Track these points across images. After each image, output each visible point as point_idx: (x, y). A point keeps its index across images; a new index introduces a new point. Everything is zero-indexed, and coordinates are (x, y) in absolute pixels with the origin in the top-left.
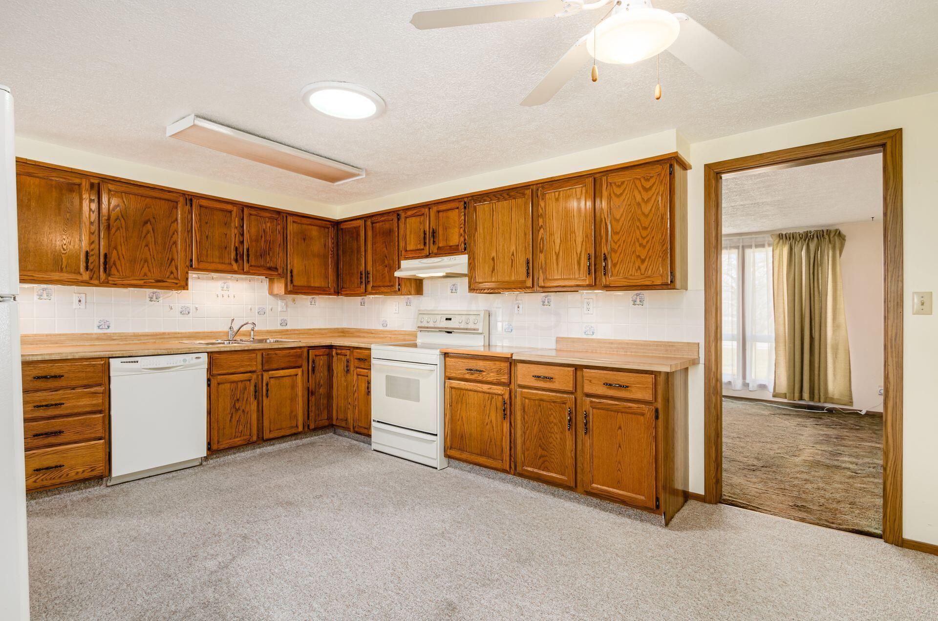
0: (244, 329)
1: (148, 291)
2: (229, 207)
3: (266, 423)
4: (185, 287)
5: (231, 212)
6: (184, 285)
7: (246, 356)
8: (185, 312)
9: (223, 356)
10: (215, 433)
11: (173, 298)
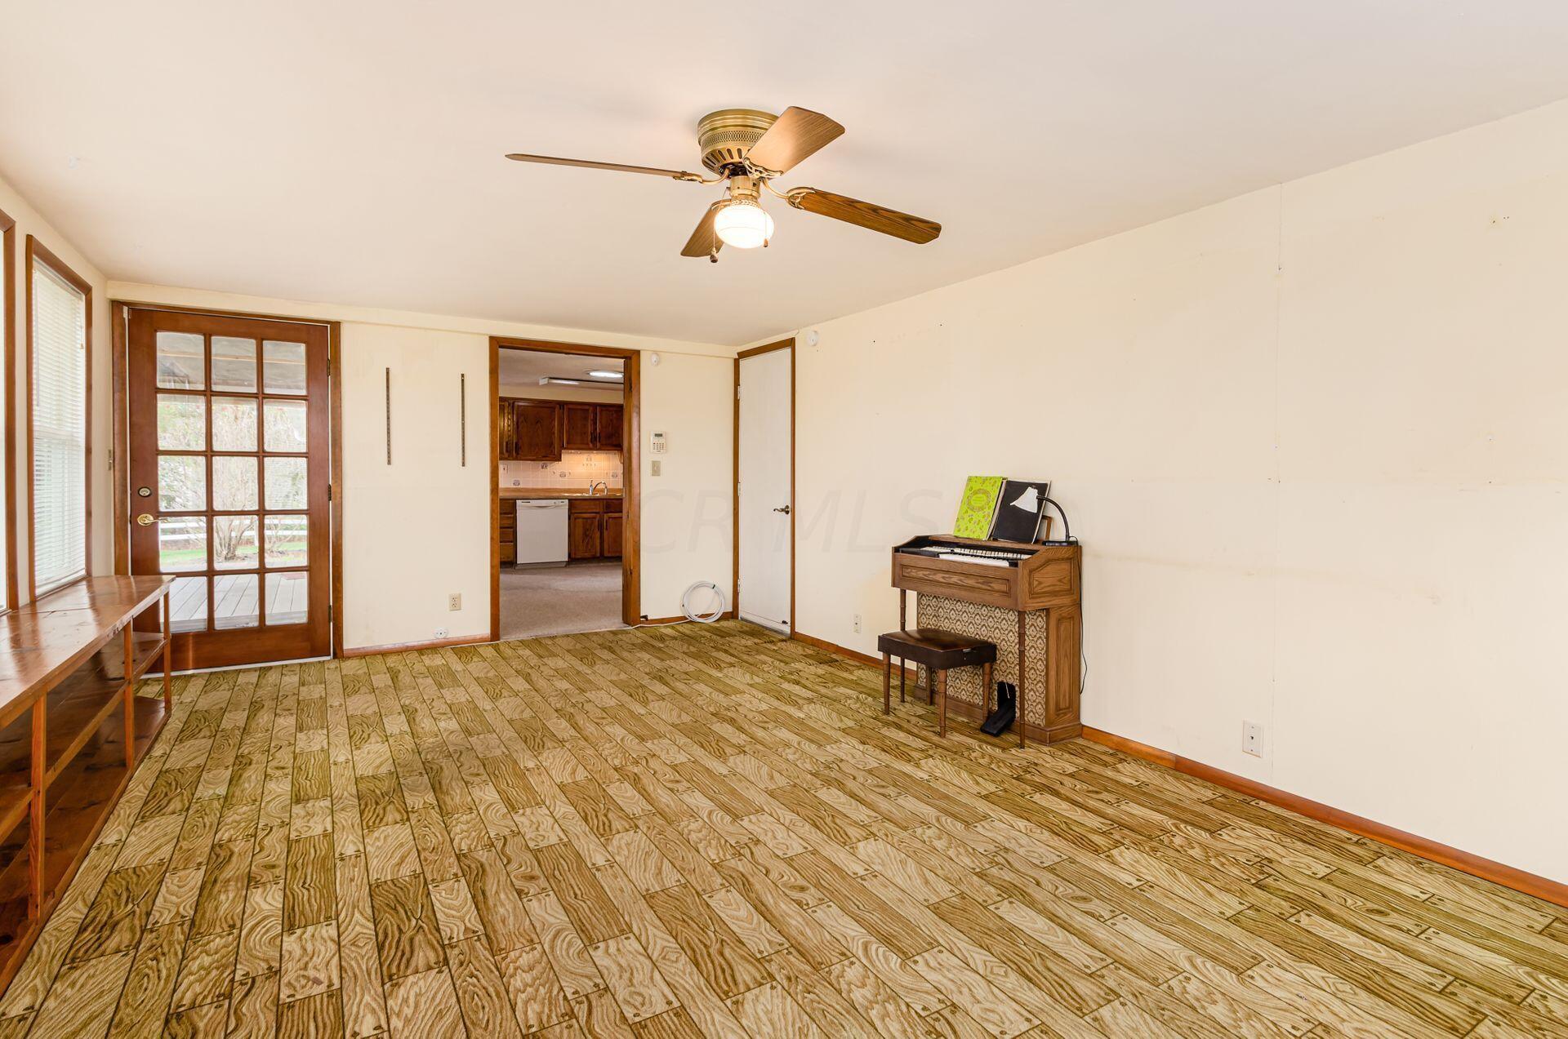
0: (598, 487)
1: (541, 463)
2: (587, 407)
3: (606, 546)
4: (560, 460)
5: (588, 410)
6: (559, 459)
7: (592, 503)
8: (563, 475)
9: (578, 502)
10: (573, 548)
11: (556, 467)
